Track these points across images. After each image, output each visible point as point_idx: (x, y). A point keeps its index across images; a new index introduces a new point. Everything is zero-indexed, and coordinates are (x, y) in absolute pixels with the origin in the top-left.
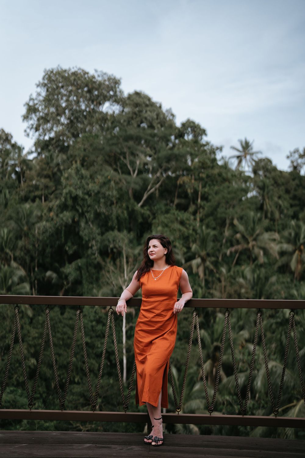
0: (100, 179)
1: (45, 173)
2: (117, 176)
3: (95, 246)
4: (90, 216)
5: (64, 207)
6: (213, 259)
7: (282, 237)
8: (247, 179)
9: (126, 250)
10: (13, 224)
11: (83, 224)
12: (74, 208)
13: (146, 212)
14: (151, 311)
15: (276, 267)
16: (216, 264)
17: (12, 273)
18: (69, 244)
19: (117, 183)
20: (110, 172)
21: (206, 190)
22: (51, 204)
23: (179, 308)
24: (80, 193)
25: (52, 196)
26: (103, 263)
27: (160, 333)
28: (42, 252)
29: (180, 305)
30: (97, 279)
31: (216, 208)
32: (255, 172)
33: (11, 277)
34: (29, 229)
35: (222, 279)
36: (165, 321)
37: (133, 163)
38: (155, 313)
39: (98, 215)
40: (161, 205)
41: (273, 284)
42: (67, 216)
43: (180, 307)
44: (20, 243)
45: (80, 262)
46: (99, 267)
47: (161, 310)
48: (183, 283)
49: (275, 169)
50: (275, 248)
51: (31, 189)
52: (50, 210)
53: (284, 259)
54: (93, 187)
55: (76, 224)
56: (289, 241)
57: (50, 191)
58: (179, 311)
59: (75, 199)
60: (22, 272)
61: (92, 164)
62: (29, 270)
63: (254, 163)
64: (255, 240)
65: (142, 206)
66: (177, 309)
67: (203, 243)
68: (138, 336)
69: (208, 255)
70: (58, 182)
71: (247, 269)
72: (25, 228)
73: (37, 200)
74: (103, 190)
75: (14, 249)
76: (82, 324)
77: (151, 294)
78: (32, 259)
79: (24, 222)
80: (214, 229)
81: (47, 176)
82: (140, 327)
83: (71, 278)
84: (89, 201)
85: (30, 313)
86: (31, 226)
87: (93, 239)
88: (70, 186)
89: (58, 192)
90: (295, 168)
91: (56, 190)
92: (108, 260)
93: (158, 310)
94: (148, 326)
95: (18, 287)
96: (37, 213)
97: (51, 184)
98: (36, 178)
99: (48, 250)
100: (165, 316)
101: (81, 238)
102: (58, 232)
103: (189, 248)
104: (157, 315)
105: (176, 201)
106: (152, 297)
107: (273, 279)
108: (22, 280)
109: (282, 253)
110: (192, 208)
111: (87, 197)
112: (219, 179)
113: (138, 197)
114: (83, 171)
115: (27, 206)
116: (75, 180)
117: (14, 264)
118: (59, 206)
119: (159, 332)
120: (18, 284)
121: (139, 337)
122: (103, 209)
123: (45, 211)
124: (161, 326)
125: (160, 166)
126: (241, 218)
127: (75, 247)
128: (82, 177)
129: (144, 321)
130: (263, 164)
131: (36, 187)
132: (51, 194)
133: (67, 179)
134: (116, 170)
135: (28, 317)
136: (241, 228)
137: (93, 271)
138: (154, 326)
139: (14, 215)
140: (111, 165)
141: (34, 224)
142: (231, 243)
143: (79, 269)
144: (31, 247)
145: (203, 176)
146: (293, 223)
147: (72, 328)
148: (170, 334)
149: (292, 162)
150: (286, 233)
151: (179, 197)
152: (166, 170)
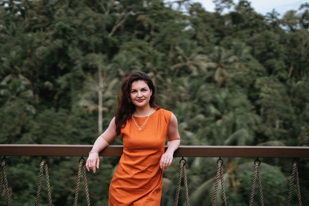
0: (82, 16)
1: (43, 11)
2: (95, 14)
3: (79, 64)
4: (75, 42)
5: (56, 36)
6: (161, 73)
7: (209, 58)
8: (185, 18)
9: (101, 67)
10: (19, 48)
11: (70, 48)
12: (63, 37)
13: (115, 40)
14: (135, 167)
15: (204, 78)
16: (164, 76)
17: (20, 83)
18: (61, 62)
19: (94, 19)
20: (89, 11)
21: (157, 25)
22: (47, 34)
23: (167, 163)
24: (68, 26)
25: (48, 28)
26: (85, 76)
27: (144, 193)
28: (42, 68)
29: (167, 158)
30: (81, 87)
31: (164, 38)
32: (191, 12)
33: (19, 86)
34: (32, 51)
35: (169, 86)
36: (150, 179)
37: (105, 5)
38: (140, 170)
39: (81, 42)
40: (125, 35)
41: (203, 90)
42: (59, 42)
43: (168, 161)
44: (26, 62)
45: (69, 75)
46: (82, 79)
47: (146, 166)
48: (172, 129)
49: (203, 11)
50: (204, 65)
51: (33, 23)
52: (47, 38)
53: (211, 73)
54: (77, 22)
55: (65, 48)
56: (214, 61)
57: (47, 24)
58: (167, 165)
59: (64, 30)
60: (27, 82)
61: (76, 5)
62: (33, 80)
63: (190, 6)
64: (191, 60)
65: (113, 36)
66: (165, 164)
67: (155, 61)
68: (116, 195)
69: (158, 70)
70: (52, 18)
71: (185, 80)
72: (29, 51)
73: (37, 31)
74: (85, 24)
75: (21, 66)
76: (48, 178)
77: (135, 148)
78: (35, 73)
79: (28, 46)
80: (162, 52)
81: (44, 14)
82: (119, 184)
83: (63, 86)
84: (75, 31)
85: (34, 111)
86: (33, 49)
87: (78, 58)
88: (61, 20)
89: (52, 25)
90: (218, 10)
91: (51, 24)
92: (89, 74)
93: (144, 166)
94: (129, 184)
95: (24, 93)
96: (37, 40)
97: (47, 19)
98: (35, 14)
99: (46, 67)
100: (151, 172)
101: (69, 58)
102: (52, 54)
103: (145, 65)
104: (142, 171)
105: (136, 32)
106: (137, 151)
107: (203, 87)
108: (27, 88)
109: (209, 69)
110: (147, 38)
111: (73, 29)
112: (166, 17)
113: (109, 29)
114: (70, 11)
115: (30, 35)
116: (64, 17)
117: (21, 77)
118: (53, 35)
119: (142, 191)
120: (25, 91)
121: (117, 197)
122: (84, 38)
123: (43, 39)
124: (146, 185)
125: (125, 7)
126: (181, 45)
127: (65, 65)
128: (69, 15)
129: (125, 178)
130: (195, 7)
131: (36, 22)
132: (47, 26)
133: (59, 16)
134: (93, 10)
135: (32, 114)
136: (181, 51)
137: (78, 81)
138: (138, 184)
139: (20, 41)
140: (89, 6)
141: (35, 48)
142: (174, 62)
143: (68, 80)
144: (33, 64)
145: (155, 14)
146: (217, 48)
147: (64, 122)
148: (155, 193)
149: (217, 5)
150: (212, 55)
151: (138, 29)
152: (129, 10)
